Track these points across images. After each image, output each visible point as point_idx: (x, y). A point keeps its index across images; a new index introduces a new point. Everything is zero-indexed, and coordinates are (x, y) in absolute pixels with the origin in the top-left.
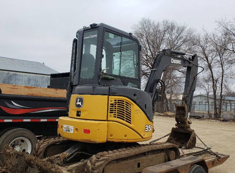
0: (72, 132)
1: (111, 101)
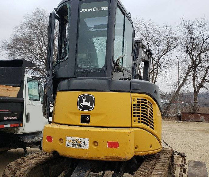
0: (87, 147)
1: (134, 100)
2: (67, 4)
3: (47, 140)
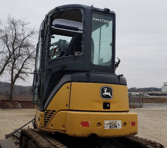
2: (81, 10)
3: (81, 126)
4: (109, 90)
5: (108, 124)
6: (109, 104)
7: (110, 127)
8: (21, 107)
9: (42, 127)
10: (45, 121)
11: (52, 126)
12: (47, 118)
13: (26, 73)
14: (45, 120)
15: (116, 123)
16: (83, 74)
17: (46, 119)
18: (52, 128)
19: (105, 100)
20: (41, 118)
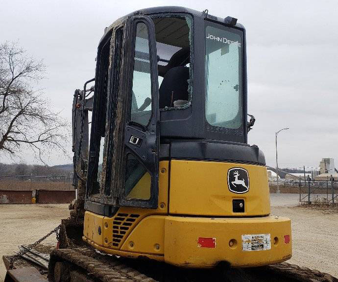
0: (269, 247)
2: (187, 18)
3: (199, 246)
4: (243, 175)
5: (249, 241)
6: (243, 201)
7: (252, 246)
8: (7, 201)
9: (109, 247)
10: (114, 236)
11: (132, 246)
12: (119, 230)
13: (16, 141)
14: (116, 234)
15: (262, 239)
16: (193, 145)
17: (117, 232)
18: (131, 249)
19: (236, 195)
20: (106, 228)
